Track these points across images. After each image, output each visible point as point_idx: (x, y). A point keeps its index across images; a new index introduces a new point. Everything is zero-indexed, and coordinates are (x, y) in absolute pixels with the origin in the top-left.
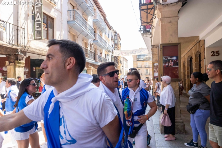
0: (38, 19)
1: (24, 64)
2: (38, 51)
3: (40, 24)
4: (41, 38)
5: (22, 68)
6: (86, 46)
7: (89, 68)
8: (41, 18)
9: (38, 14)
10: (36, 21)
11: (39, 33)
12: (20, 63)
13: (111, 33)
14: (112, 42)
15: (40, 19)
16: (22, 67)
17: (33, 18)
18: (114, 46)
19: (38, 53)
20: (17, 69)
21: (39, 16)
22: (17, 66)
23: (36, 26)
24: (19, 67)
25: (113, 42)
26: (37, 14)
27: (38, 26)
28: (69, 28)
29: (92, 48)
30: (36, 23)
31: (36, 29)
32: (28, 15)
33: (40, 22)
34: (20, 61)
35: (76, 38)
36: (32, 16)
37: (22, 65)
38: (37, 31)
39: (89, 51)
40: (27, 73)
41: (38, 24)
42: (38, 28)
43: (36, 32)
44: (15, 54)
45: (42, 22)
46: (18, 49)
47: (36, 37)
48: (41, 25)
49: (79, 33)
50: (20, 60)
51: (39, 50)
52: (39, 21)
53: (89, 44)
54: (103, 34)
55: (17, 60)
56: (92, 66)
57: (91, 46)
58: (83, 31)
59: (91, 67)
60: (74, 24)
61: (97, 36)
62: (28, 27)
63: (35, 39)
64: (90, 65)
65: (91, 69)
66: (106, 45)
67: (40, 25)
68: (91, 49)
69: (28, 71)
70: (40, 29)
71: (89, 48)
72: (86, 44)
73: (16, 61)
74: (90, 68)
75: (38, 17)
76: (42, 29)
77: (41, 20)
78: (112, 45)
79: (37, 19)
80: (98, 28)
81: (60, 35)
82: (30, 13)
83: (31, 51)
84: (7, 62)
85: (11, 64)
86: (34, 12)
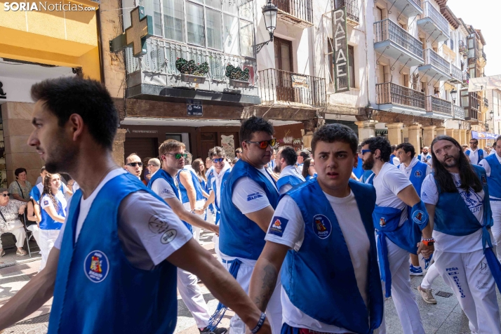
0: (342, 59)
2: (338, 109)
3: (344, 66)
4: (346, 88)
6: (406, 83)
7: (412, 127)
8: (346, 57)
9: (341, 51)
10: (337, 62)
11: (343, 80)
13: (459, 35)
14: (462, 58)
15: (344, 58)
17: (332, 59)
18: (465, 67)
19: (338, 111)
21: (343, 54)
23: (338, 71)
25: (464, 56)
26: (338, 51)
27: (341, 71)
28: (377, 55)
29: (419, 84)
30: (338, 66)
31: (338, 75)
32: (324, 55)
33: (345, 64)
35: (388, 70)
36: (330, 56)
38: (340, 78)
39: (411, 91)
41: (340, 68)
42: (340, 73)
43: (338, 80)
44: (313, 118)
45: (347, 63)
46: (315, 111)
47: (338, 88)
48: (347, 68)
49: (393, 61)
51: (339, 107)
52: (342, 61)
53: (412, 77)
54: (440, 44)
55: (316, 126)
56: (417, 121)
57: (415, 81)
58: (402, 55)
59: (417, 123)
60: (388, 47)
61: (428, 54)
62: (323, 71)
63: (337, 92)
64: (415, 121)
65: (416, 129)
66: (447, 70)
67: (344, 69)
68: (415, 87)
70: (345, 74)
71: (410, 86)
72: (405, 78)
74: (414, 127)
75: (341, 56)
76: (347, 74)
77: (345, 60)
78: (462, 65)
79: (338, 59)
80: (428, 35)
81: (365, 73)
82: (326, 52)
83: (330, 111)
84: (303, 131)
85: (308, 133)
86: (334, 49)
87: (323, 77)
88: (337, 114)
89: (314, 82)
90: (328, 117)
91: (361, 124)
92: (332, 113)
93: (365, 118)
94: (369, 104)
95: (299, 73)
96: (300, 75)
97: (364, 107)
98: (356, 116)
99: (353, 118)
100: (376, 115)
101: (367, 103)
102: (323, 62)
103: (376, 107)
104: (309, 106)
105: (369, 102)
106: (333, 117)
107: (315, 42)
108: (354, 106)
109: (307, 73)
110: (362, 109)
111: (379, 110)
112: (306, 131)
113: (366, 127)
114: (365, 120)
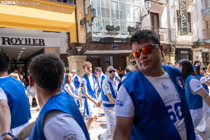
1: (175, 54)
2: (182, 43)
3: (185, 22)
4: (186, 33)
8: (186, 18)
9: (184, 16)
10: (181, 21)
11: (185, 30)
12: (172, 54)
15: (185, 19)
16: (174, 56)
17: (179, 20)
19: (182, 44)
20: (171, 58)
21: (185, 17)
23: (182, 25)
24: (172, 56)
26: (182, 16)
27: (184, 25)
28: (203, 16)
30: (182, 23)
31: (182, 27)
32: (175, 18)
33: (185, 21)
34: (172, 53)
35: (209, 23)
36: (178, 18)
38: (183, 28)
41: (183, 23)
42: (183, 26)
43: (182, 29)
44: (169, 48)
45: (187, 21)
46: (170, 44)
47: (182, 33)
48: (187, 23)
50: (172, 51)
51: (183, 42)
60: (209, 12)
62: (174, 26)
63: (181, 35)
67: (185, 24)
70: (186, 26)
73: (170, 53)
75: (184, 18)
76: (187, 26)
77: (186, 20)
79: (182, 19)
81: (197, 25)
82: (176, 17)
83: (178, 44)
84: (164, 54)
85: (167, 55)
86: (180, 15)
87: (174, 28)
88: (181, 45)
89: (170, 31)
90: (177, 47)
91: (195, 50)
92: (179, 45)
93: (197, 47)
95: (162, 27)
96: (163, 28)
97: (196, 41)
98: (192, 46)
99: (190, 47)
100: (203, 45)
102: (174, 22)
104: (167, 42)
105: (199, 39)
106: (180, 47)
107: (170, 13)
108: (191, 41)
109: (166, 27)
110: (195, 42)
111: (204, 42)
112: (166, 54)
113: (197, 51)
114: (196, 48)
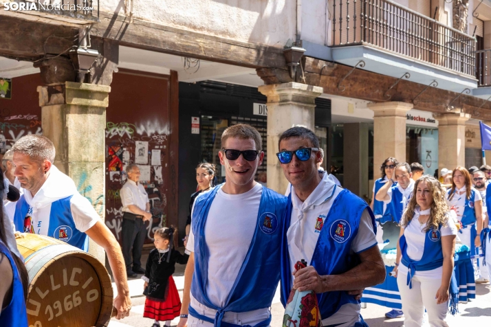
1: (107, 99)
2: (174, 38)
5: (97, 116)
7: (445, 119)
12: (88, 94)
16: (99, 110)
19: (173, 44)
20: (73, 119)
22: (73, 109)
24: (84, 109)
29: (467, 18)
34: (84, 86)
37: (95, 102)
39: (448, 33)
40: (164, 144)
44: (65, 52)
50: (87, 80)
51: (181, 33)
55: (76, 79)
56: (461, 107)
57: (457, 9)
59: (458, 111)
64: (451, 104)
65: (455, 124)
68: (457, 22)
69: (168, 133)
73: (68, 85)
74: (452, 118)
83: (140, 38)
84: (42, 91)
85: (54, 98)
91: (273, 93)
92: (148, 45)
93: (285, 76)
94: (298, 42)
97: (279, 45)
100: (321, 72)
101: (292, 38)
103: (325, 53)
105: (298, 36)
108: (244, 40)
110: (269, 51)
111: (331, 62)
113: (284, 102)
114: (281, 82)
